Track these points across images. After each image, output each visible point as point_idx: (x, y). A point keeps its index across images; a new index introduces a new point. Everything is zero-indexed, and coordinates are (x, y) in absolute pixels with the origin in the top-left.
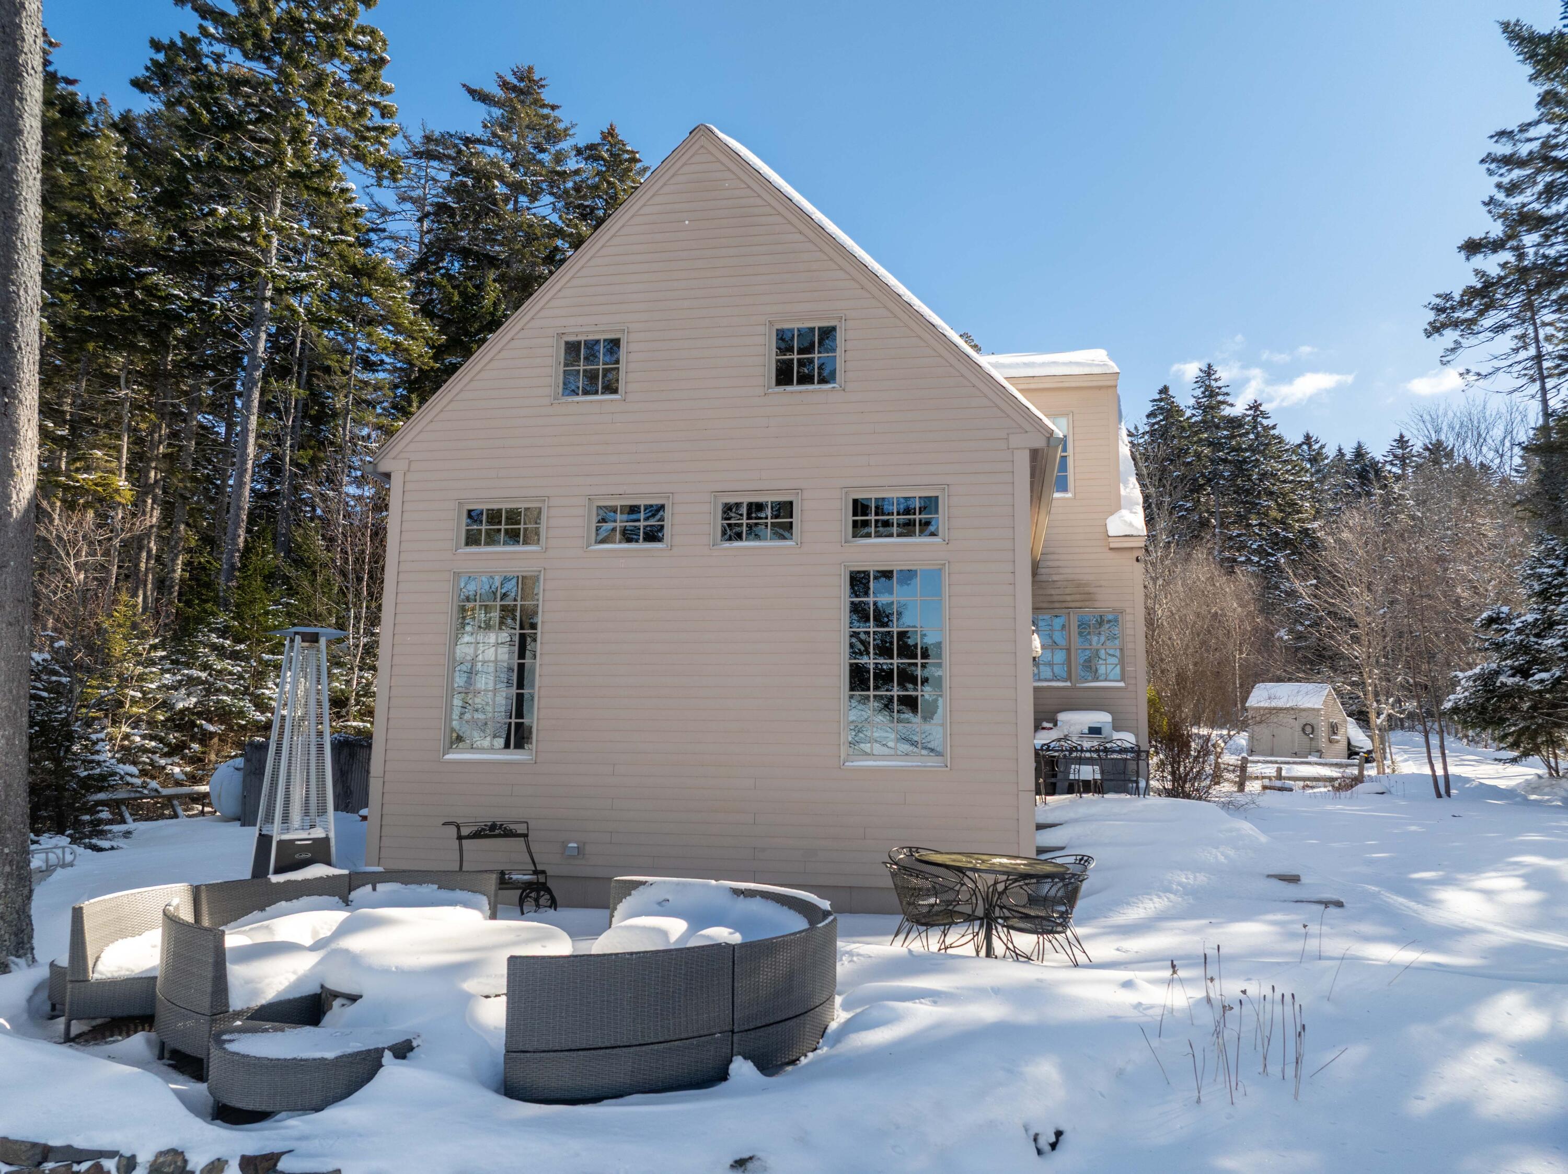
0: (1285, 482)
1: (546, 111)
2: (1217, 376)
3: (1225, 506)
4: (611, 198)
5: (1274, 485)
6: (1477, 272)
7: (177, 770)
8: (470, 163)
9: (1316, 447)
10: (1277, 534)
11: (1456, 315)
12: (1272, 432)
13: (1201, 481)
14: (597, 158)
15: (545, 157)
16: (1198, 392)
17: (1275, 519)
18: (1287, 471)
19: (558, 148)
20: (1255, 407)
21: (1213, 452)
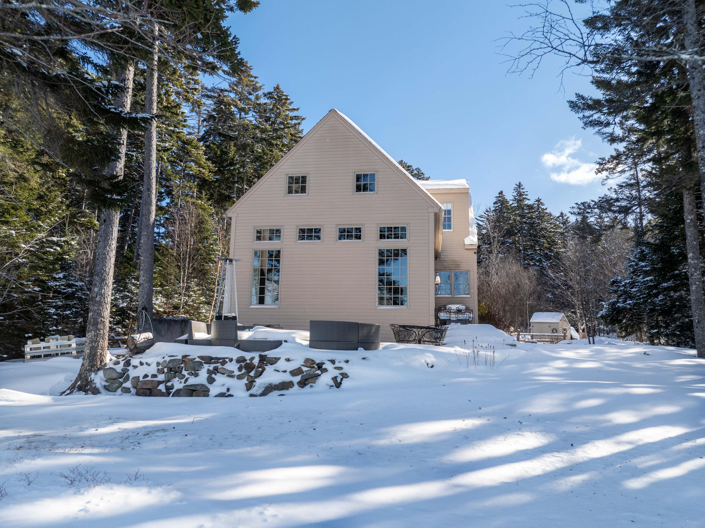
0: (550, 232)
1: (252, 79)
2: (523, 187)
3: (526, 242)
4: (278, 113)
5: (546, 233)
6: (615, 150)
7: (120, 330)
8: (224, 100)
9: (565, 218)
10: (547, 253)
11: (607, 166)
12: (545, 211)
13: (516, 231)
14: (272, 98)
15: (252, 97)
16: (515, 194)
17: (546, 247)
18: (552, 227)
19: (257, 93)
20: (538, 200)
21: (521, 219)
